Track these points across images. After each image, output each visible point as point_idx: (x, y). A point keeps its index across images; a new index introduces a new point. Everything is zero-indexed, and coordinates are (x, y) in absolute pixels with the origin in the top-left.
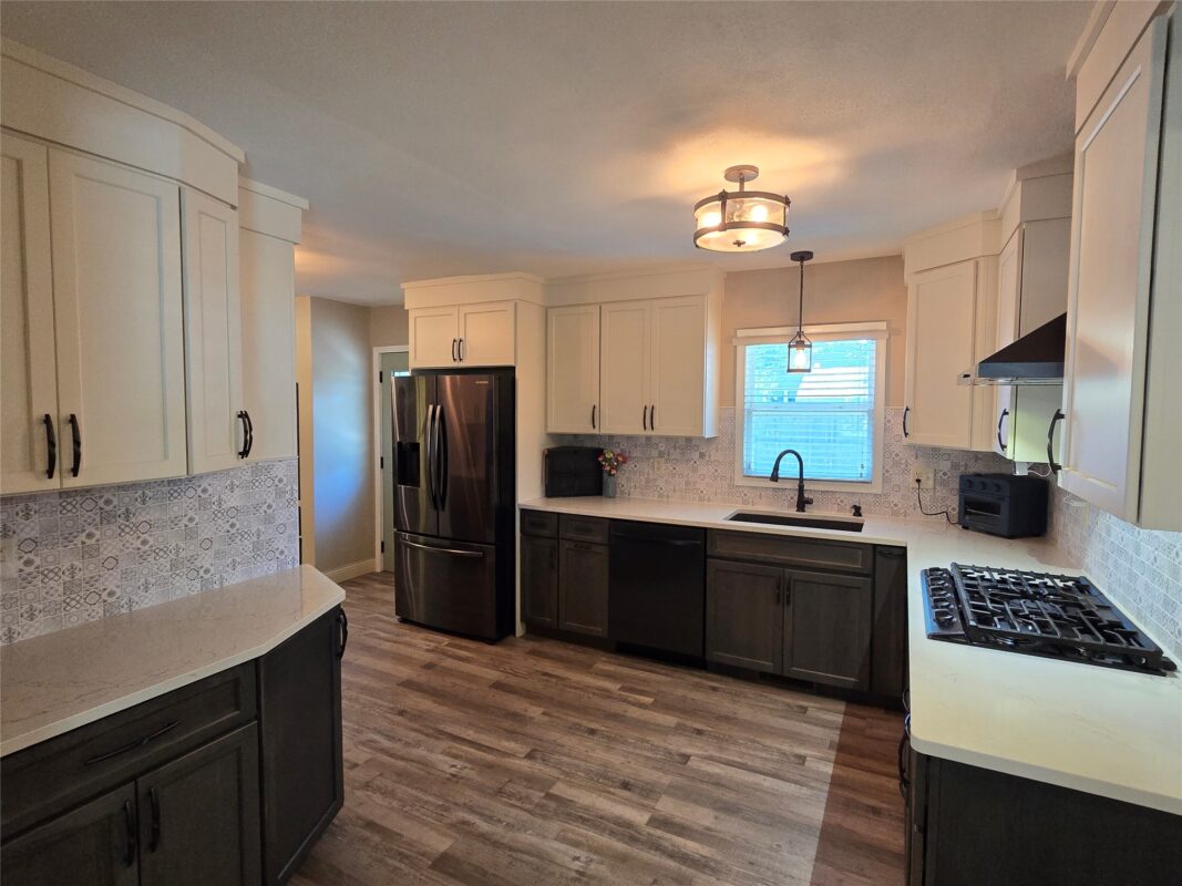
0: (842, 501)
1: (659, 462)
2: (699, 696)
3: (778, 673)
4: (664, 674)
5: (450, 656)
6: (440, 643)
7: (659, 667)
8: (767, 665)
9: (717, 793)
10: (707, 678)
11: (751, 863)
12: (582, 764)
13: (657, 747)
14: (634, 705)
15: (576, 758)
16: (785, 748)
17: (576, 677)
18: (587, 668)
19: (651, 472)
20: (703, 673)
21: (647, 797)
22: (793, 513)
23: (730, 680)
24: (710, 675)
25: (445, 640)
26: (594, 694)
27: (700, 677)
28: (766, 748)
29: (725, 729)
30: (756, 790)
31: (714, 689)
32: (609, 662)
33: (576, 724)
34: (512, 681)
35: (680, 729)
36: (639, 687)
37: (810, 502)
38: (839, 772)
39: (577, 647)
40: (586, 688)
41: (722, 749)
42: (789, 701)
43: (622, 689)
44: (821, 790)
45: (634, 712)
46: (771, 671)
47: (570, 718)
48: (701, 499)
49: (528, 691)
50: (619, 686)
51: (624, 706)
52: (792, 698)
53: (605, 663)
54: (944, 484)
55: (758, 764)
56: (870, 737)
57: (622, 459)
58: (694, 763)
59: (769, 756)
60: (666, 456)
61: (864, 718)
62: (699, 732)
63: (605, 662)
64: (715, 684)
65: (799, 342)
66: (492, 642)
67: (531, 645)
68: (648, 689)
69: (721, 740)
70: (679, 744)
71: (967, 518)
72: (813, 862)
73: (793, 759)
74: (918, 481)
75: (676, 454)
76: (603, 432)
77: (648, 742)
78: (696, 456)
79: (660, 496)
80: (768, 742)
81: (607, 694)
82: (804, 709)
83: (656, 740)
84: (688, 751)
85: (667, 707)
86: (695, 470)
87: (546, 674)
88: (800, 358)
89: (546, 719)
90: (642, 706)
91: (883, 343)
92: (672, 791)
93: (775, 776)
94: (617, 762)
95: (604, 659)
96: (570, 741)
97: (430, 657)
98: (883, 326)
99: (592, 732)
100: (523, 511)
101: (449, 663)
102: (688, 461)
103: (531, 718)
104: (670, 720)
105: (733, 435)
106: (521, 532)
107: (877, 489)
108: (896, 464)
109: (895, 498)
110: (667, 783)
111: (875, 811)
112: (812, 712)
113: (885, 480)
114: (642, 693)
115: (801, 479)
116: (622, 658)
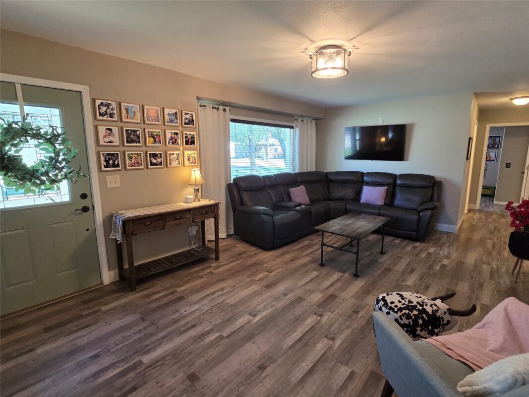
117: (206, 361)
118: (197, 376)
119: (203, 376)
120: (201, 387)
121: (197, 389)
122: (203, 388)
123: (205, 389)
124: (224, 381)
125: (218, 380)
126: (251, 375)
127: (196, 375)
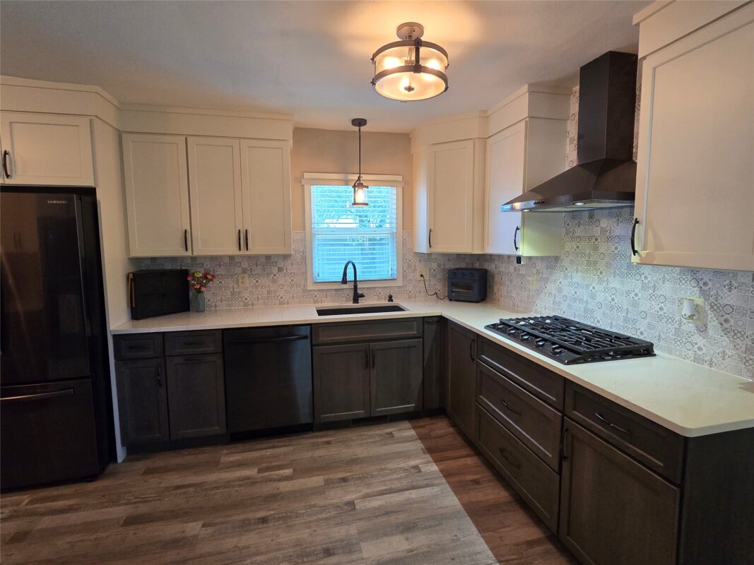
0: (380, 293)
1: (243, 278)
2: (321, 453)
3: (369, 416)
4: (284, 446)
5: (43, 514)
6: (18, 504)
7: (276, 442)
8: (360, 413)
9: (393, 519)
10: (317, 437)
11: (453, 559)
12: (279, 554)
13: (325, 506)
14: (279, 480)
15: (269, 552)
16: (403, 465)
17: (211, 477)
18: (215, 465)
19: (235, 286)
20: (311, 434)
21: (350, 552)
22: (351, 305)
23: (333, 432)
24: (317, 434)
25: (24, 499)
26: (240, 486)
27: (311, 438)
28: (394, 471)
29: (357, 470)
30: (411, 504)
31: (328, 443)
32: (232, 453)
33: (244, 520)
34: (144, 509)
35: (329, 483)
36: (274, 464)
37: (362, 296)
38: (441, 467)
39: (191, 450)
40: (228, 484)
41: (369, 485)
42: (378, 432)
43: (259, 471)
44: (443, 484)
45: (285, 487)
46: (363, 416)
47: (235, 518)
48: (281, 303)
49: (173, 511)
50: (256, 470)
51: (274, 484)
52: (379, 429)
53: (230, 455)
54: (434, 276)
55: (396, 485)
56: (435, 438)
57: (212, 278)
58: (360, 505)
59: (399, 476)
60: (249, 272)
61: (423, 427)
62: (344, 480)
63: (227, 454)
64: (325, 439)
65: (359, 185)
66: (92, 478)
67: (141, 465)
68: (280, 463)
69: (363, 478)
70: (339, 496)
71: (453, 294)
72: (479, 535)
73: (413, 470)
74: (422, 276)
75: (258, 270)
76: (196, 254)
77: (315, 506)
78: (275, 270)
79: (246, 305)
80: (391, 465)
81: (250, 481)
82: (391, 434)
83: (318, 500)
84: (349, 498)
85: (308, 471)
86: (274, 281)
87: (178, 487)
88: (361, 196)
89: (210, 530)
90: (287, 478)
91: (400, 190)
92: (364, 535)
93: (414, 488)
94: (306, 536)
95: (225, 452)
96: (250, 539)
97: (13, 527)
98: (400, 178)
99: (264, 520)
100: (115, 337)
101: (46, 522)
102: (268, 275)
103: (196, 536)
104: (317, 480)
105: (304, 252)
106: (116, 357)
107: (400, 283)
108: (409, 266)
109: (410, 288)
110: (356, 531)
111: (476, 482)
112: (397, 434)
113: (404, 277)
114: (280, 467)
115: (355, 281)
116: (240, 445)
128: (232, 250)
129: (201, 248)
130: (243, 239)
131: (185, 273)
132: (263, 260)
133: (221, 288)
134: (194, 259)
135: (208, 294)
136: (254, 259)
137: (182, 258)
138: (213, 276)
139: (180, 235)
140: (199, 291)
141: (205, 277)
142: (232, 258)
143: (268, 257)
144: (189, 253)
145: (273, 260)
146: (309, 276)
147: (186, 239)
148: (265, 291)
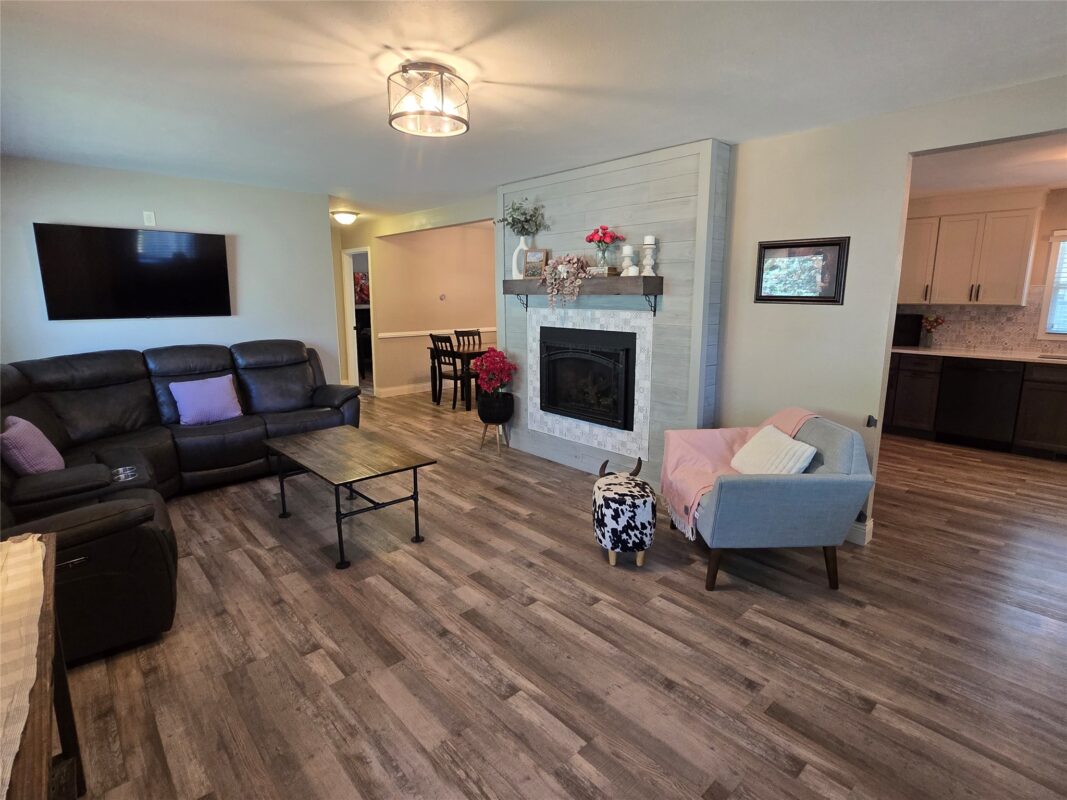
1: (969, 324)
19: (961, 330)
57: (938, 322)
60: (977, 320)
75: (986, 319)
76: (933, 302)
78: (1004, 319)
102: (996, 323)
105: (1039, 305)
117: (668, 774)
118: (710, 788)
119: (708, 776)
120: (735, 777)
121: (741, 784)
122: (736, 773)
123: (738, 770)
124: (710, 738)
125: (712, 749)
126: (690, 700)
127: (707, 791)
128: (964, 301)
129: (937, 299)
130: (975, 292)
131: (919, 318)
132: (993, 310)
133: (982, 333)
134: (929, 306)
135: (936, 335)
136: (985, 308)
137: (920, 306)
138: (943, 321)
139: (923, 289)
140: (929, 331)
141: (936, 321)
142: (962, 307)
143: (998, 308)
144: (927, 302)
145: (1003, 310)
146: (1041, 327)
147: (927, 292)
148: (989, 337)
